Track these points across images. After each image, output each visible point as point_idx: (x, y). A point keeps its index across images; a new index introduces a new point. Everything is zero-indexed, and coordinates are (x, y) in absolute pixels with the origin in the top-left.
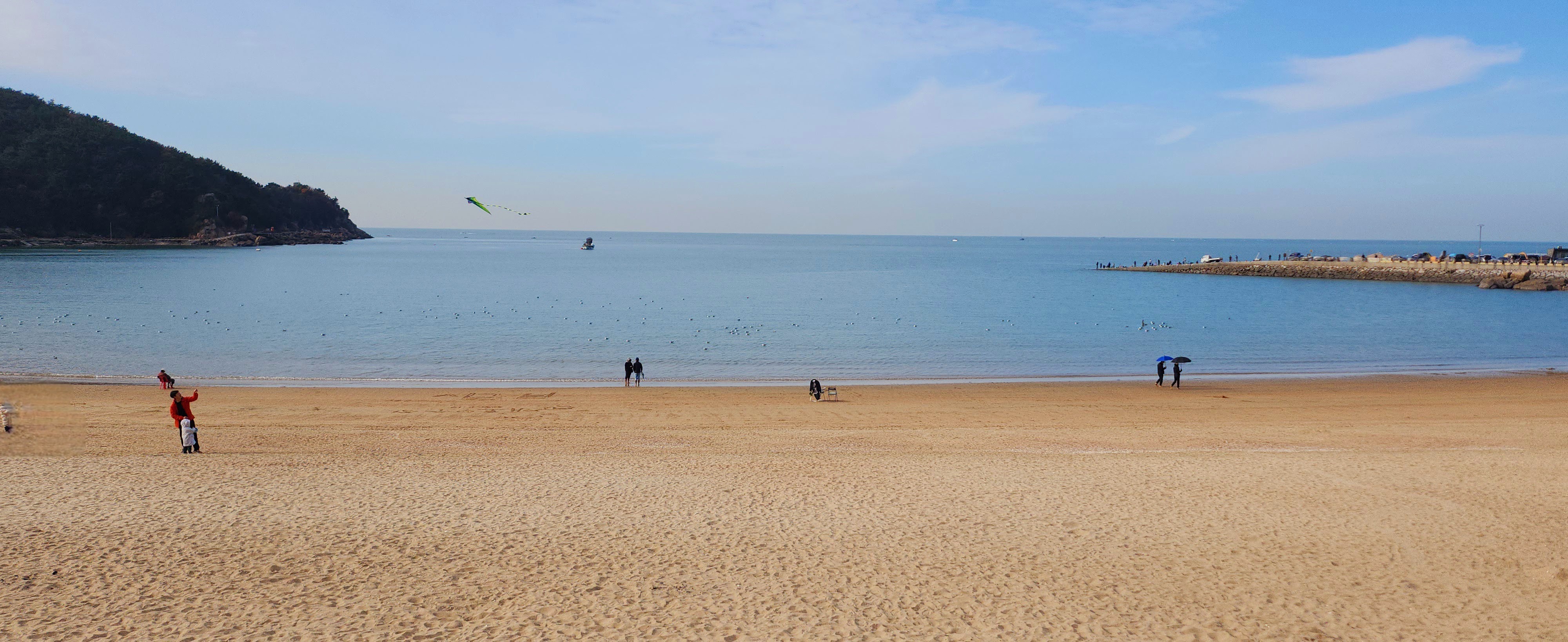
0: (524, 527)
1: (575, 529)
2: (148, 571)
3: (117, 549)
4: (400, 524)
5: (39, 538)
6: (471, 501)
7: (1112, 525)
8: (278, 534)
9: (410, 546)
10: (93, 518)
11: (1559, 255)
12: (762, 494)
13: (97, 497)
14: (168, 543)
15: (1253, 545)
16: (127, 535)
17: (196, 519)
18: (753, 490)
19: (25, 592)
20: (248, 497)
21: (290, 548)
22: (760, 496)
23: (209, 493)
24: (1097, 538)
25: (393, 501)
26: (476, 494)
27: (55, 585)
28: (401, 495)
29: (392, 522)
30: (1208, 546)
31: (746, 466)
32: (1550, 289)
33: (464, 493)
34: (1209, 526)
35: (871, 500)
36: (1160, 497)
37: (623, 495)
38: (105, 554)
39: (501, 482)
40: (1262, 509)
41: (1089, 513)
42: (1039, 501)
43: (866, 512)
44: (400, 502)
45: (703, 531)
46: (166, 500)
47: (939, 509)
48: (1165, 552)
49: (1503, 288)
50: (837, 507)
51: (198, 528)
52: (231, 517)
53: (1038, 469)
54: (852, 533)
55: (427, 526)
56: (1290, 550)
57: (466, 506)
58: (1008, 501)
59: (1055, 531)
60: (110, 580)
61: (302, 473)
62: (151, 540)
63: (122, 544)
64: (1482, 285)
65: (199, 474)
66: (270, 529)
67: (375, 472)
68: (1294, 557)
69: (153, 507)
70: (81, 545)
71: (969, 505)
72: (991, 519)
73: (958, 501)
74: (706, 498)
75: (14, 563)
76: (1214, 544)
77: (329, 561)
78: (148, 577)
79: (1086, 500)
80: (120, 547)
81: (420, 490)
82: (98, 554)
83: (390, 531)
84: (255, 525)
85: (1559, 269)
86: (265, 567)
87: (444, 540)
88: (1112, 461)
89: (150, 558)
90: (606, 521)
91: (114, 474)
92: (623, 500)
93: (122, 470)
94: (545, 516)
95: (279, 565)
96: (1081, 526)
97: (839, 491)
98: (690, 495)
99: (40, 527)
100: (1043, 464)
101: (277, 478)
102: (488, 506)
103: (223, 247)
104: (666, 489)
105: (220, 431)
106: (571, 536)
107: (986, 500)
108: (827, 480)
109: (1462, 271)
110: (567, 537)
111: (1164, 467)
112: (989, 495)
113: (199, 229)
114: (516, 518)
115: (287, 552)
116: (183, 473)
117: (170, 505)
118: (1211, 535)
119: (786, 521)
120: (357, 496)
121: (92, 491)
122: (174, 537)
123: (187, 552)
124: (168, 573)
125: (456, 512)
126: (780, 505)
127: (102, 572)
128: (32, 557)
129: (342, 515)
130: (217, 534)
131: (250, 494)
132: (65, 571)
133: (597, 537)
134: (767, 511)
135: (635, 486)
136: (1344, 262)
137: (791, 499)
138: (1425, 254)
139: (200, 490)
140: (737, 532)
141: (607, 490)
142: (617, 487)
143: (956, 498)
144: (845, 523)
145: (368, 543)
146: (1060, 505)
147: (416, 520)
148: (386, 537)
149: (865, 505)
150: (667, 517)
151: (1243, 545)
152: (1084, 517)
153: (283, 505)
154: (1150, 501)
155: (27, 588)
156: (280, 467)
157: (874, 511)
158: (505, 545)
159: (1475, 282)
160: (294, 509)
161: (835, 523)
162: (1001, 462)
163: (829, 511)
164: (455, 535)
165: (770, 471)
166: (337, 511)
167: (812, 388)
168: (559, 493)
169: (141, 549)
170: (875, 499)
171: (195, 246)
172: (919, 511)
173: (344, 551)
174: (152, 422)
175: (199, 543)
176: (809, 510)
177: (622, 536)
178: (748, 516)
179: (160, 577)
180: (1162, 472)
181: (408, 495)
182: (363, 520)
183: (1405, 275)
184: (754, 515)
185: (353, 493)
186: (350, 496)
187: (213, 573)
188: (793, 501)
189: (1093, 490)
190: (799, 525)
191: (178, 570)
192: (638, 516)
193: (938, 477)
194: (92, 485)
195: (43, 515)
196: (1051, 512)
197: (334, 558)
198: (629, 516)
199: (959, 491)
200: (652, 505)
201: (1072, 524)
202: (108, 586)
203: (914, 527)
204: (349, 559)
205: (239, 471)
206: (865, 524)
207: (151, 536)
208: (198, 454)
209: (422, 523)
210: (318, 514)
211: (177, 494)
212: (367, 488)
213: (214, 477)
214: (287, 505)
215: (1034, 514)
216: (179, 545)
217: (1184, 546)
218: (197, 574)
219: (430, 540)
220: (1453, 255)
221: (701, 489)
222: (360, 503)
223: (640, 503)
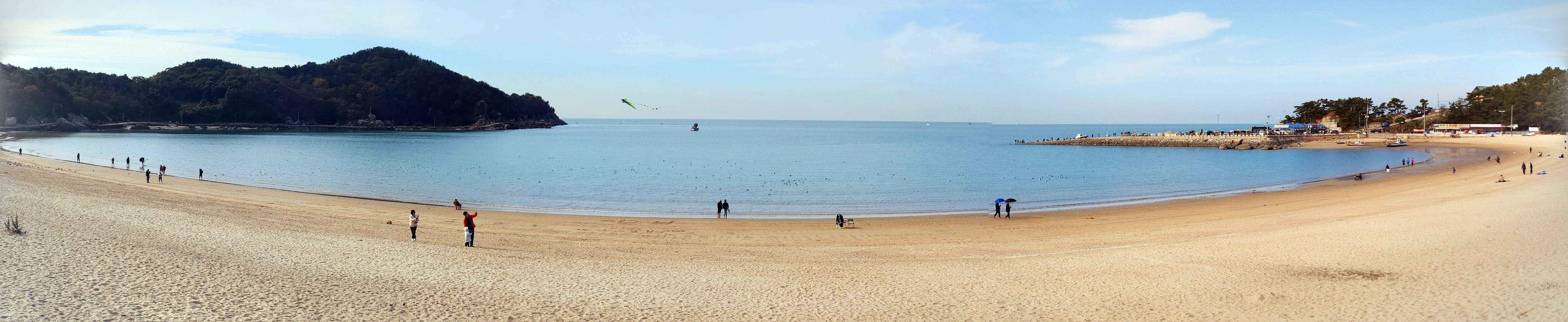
0: (654, 306)
1: (685, 309)
2: (447, 310)
3: (433, 296)
4: (580, 299)
5: (397, 285)
6: (621, 287)
7: (1027, 301)
8: (513, 298)
9: (585, 313)
10: (422, 277)
11: (1255, 130)
12: (806, 289)
13: (424, 266)
14: (458, 296)
15: (1107, 304)
16: (437, 289)
17: (471, 284)
18: (800, 287)
19: (390, 313)
20: (498, 275)
21: (519, 307)
22: (804, 290)
23: (478, 270)
24: (1018, 310)
25: (576, 284)
26: (625, 283)
27: (404, 311)
28: (581, 281)
29: (576, 297)
30: (1083, 308)
31: (795, 270)
32: (1252, 148)
33: (618, 282)
34: (1083, 295)
35: (876, 293)
36: (1055, 281)
37: (716, 288)
38: (427, 298)
39: (640, 276)
40: (1112, 283)
41: (1013, 294)
42: (982, 289)
43: (873, 300)
44: (580, 285)
45: (767, 313)
46: (457, 272)
47: (920, 297)
48: (1058, 314)
49: (1231, 149)
50: (854, 297)
51: (472, 289)
52: (489, 285)
53: (982, 268)
54: (864, 314)
55: (595, 301)
56: (1128, 305)
57: (619, 290)
58: (964, 290)
59: (992, 307)
60: (429, 313)
61: (526, 263)
62: (449, 293)
63: (435, 293)
64: (1221, 147)
65: (473, 259)
66: (509, 295)
67: (566, 266)
68: (1130, 308)
69: (450, 274)
70: (416, 292)
71: (939, 293)
72: (953, 302)
73: (932, 291)
74: (769, 292)
75: (386, 296)
76: (1086, 306)
77: (539, 318)
78: (447, 314)
79: (1011, 287)
80: (435, 295)
81: (592, 278)
82: (424, 297)
83: (574, 302)
84: (501, 291)
85: (1255, 138)
86: (506, 316)
87: (605, 311)
88: (1026, 261)
89: (449, 303)
90: (705, 305)
91: (432, 254)
92: (715, 292)
93: (436, 253)
94: (666, 300)
95: (513, 316)
96: (1008, 303)
97: (855, 287)
98: (759, 289)
99: (397, 279)
100: (985, 265)
101: (513, 265)
102: (632, 292)
103: (488, 131)
104: (743, 285)
105: (483, 235)
106: (683, 313)
107: (950, 289)
108: (848, 280)
109: (1211, 140)
110: (680, 314)
111: (1058, 263)
112: (952, 287)
113: (476, 120)
114: (649, 300)
115: (517, 309)
116: (465, 257)
117: (459, 275)
118: (1085, 301)
119: (821, 307)
120: (556, 280)
121: (422, 262)
122: (460, 293)
123: (467, 302)
124: (457, 313)
125: (612, 294)
126: (817, 296)
127: (426, 307)
128: (393, 294)
129: (547, 290)
130: (482, 294)
131: (498, 272)
132: (408, 304)
133: (699, 315)
134: (809, 300)
135: (723, 282)
136: (1152, 137)
137: (825, 292)
138: (1193, 131)
139: (473, 268)
140: (789, 314)
141: (705, 284)
142: (712, 283)
143: (931, 289)
144: (860, 308)
145: (561, 308)
146: (995, 290)
147: (589, 297)
148: (572, 306)
149: (872, 295)
150: (744, 303)
151: (1102, 305)
152: (1010, 297)
153: (516, 281)
154: (1049, 284)
155: (391, 310)
156: (514, 259)
157: (878, 299)
158: (642, 317)
159: (1217, 146)
160: (522, 284)
161: (853, 308)
162: (959, 265)
163: (849, 300)
164: (612, 308)
165: (811, 274)
166: (544, 288)
167: (838, 220)
168: (676, 285)
169: (444, 297)
170: (879, 292)
171: (475, 130)
172: (907, 299)
173: (548, 312)
174: (450, 227)
175: (473, 298)
176: (836, 300)
177: (715, 315)
178: (796, 304)
179: (453, 315)
180: (1056, 266)
181: (585, 281)
182: (559, 295)
183: (1184, 143)
184: (800, 303)
185: (554, 277)
186: (552, 279)
187: (479, 316)
188: (825, 293)
189: (1015, 280)
190: (829, 310)
191: (462, 312)
192: (725, 302)
193: (919, 276)
194: (422, 259)
195: (399, 273)
196: (990, 295)
197: (543, 316)
198: (720, 302)
199: (933, 285)
200: (734, 295)
201: (1003, 302)
202: (428, 315)
203: (904, 309)
204: (551, 318)
205: (493, 259)
206: (872, 308)
207: (449, 291)
208: (472, 248)
209: (592, 299)
210: (534, 288)
211: (462, 269)
212: (562, 275)
213: (480, 261)
214: (518, 282)
215: (980, 297)
216: (462, 298)
217: (1069, 310)
218: (472, 316)
219: (597, 310)
220: (1206, 131)
221: (766, 286)
222: (558, 284)
223: (727, 294)
